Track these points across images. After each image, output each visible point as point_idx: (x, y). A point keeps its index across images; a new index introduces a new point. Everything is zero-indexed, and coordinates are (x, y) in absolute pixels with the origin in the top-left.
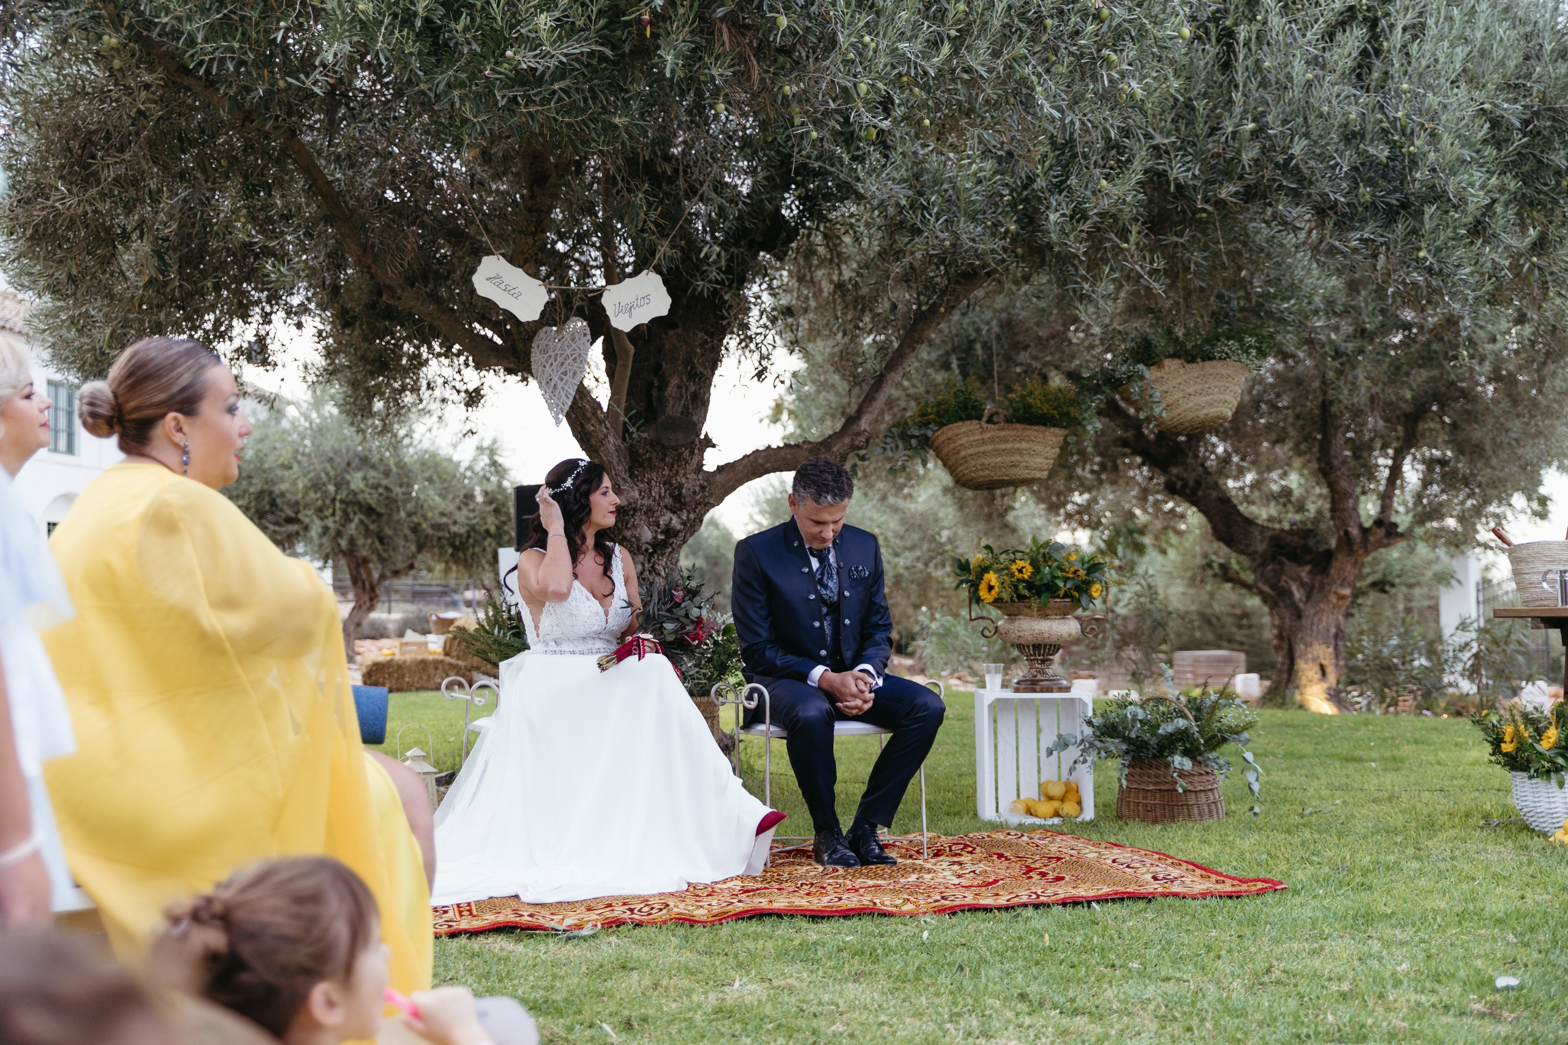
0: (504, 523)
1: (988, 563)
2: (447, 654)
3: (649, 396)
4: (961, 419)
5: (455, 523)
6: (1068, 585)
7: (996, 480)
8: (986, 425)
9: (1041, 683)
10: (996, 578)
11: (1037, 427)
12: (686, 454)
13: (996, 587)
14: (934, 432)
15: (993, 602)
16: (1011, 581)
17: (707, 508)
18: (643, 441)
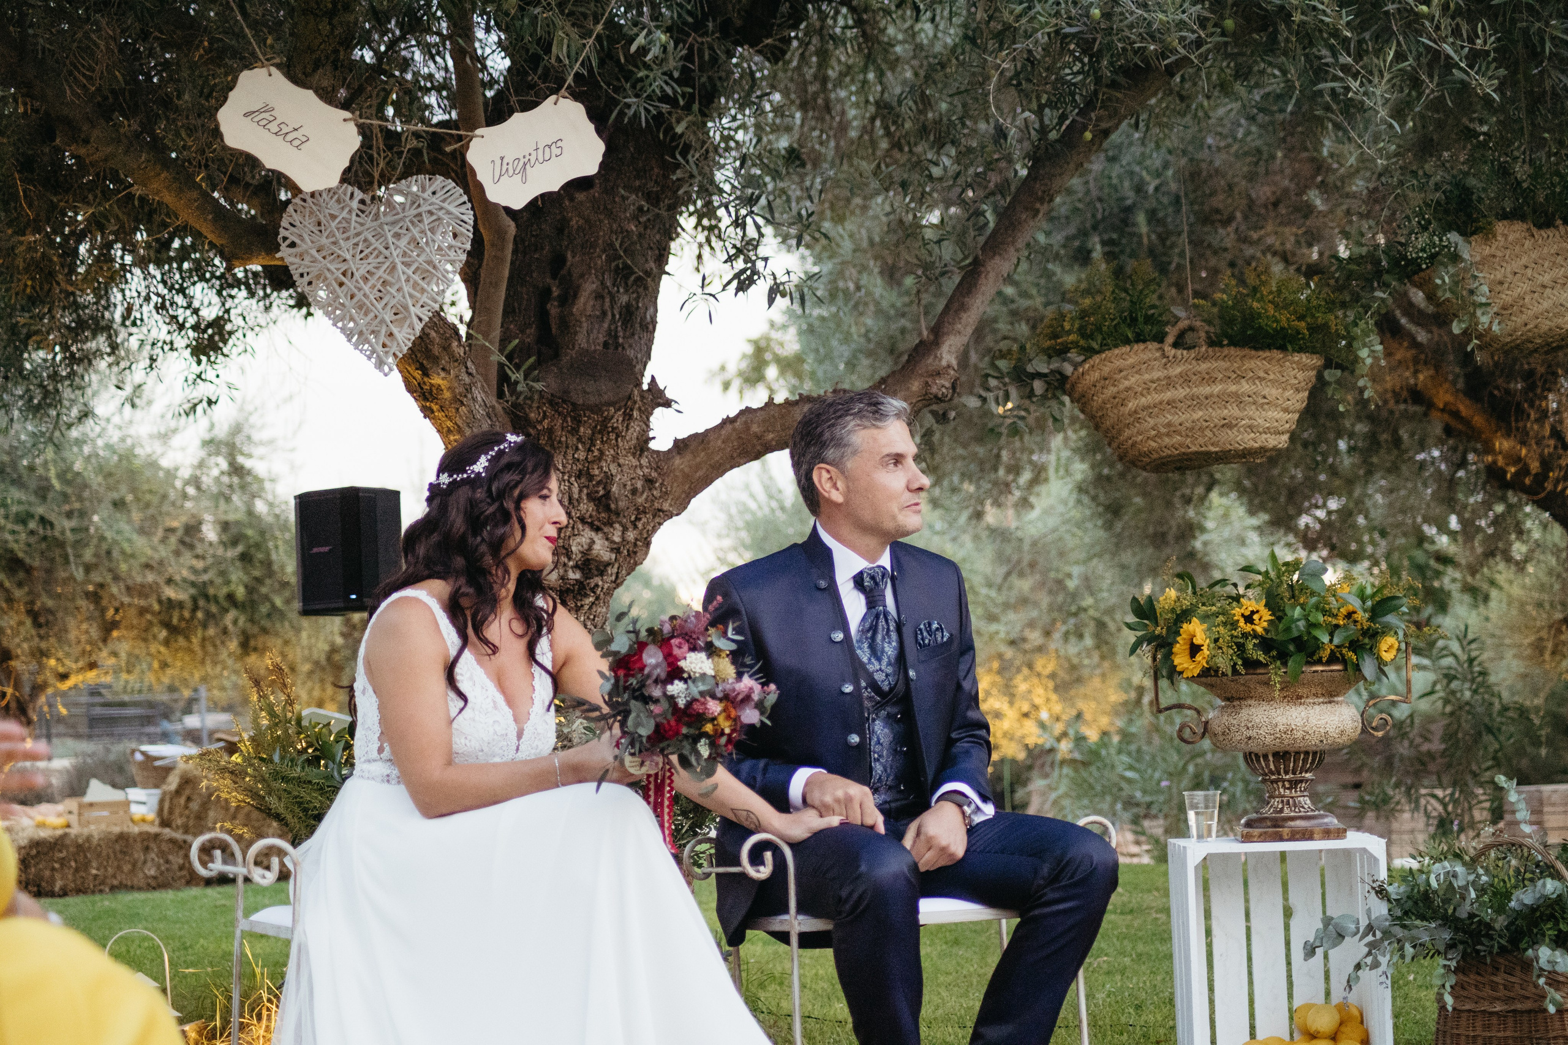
0: (259, 580)
1: (1186, 603)
2: (165, 823)
3: (543, 316)
4: (1127, 342)
5: (170, 581)
6: (1337, 641)
7: (1196, 453)
8: (1173, 351)
9: (1292, 824)
10: (1205, 631)
11: (1267, 354)
12: (617, 421)
13: (1205, 648)
14: (1076, 366)
15: (1199, 676)
16: (1232, 636)
17: (657, 520)
18: (536, 397)
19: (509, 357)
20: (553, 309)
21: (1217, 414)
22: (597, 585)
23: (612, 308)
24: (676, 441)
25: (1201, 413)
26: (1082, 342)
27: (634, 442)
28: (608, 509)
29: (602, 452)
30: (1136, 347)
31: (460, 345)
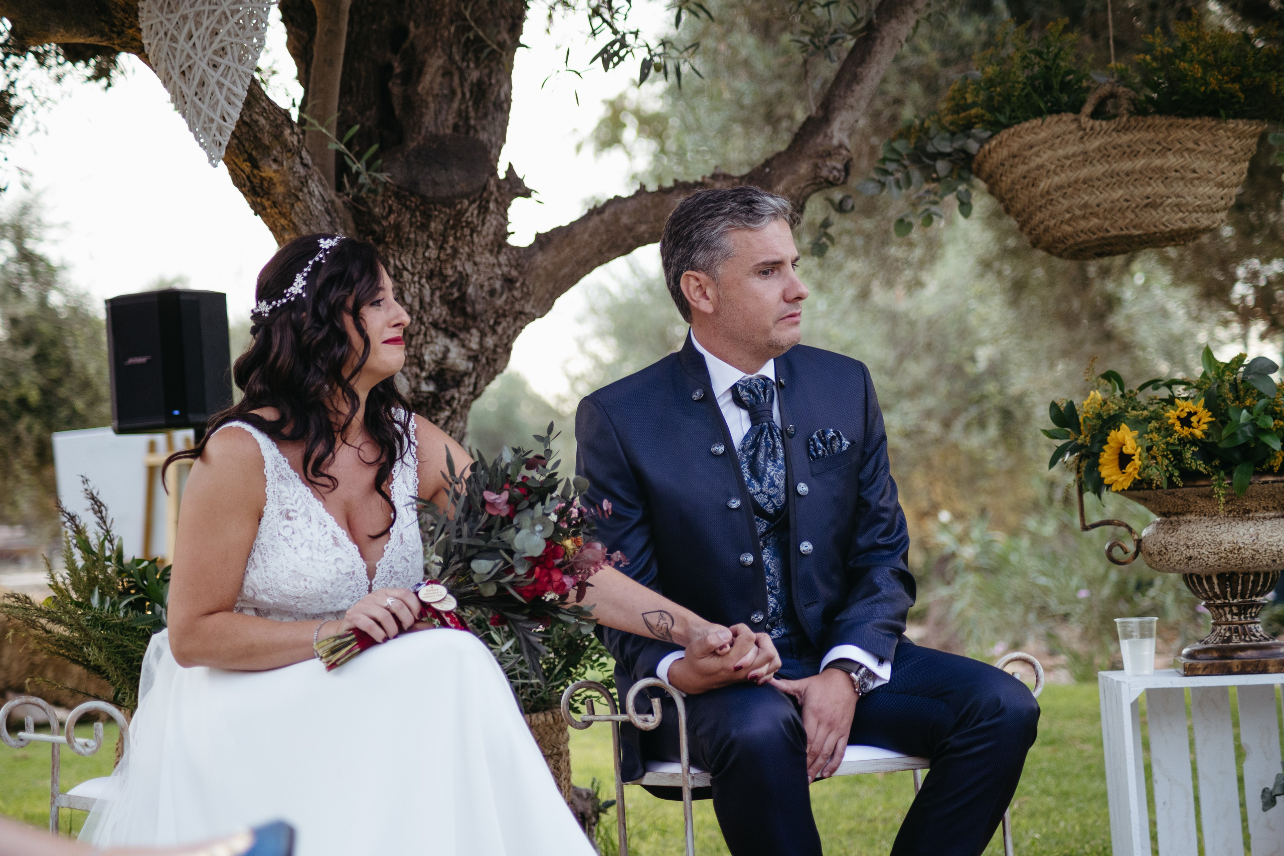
1: (1114, 409)
3: (385, 95)
4: (1039, 113)
7: (1116, 236)
8: (1091, 122)
9: (1242, 654)
10: (1135, 439)
11: (1198, 122)
12: (472, 212)
13: (1136, 458)
14: (982, 142)
15: (1130, 489)
16: (1168, 444)
17: (518, 323)
18: (380, 190)
19: (349, 145)
20: (396, 89)
21: (1140, 192)
22: (453, 398)
23: (462, 85)
24: (538, 236)
25: (1121, 192)
26: (988, 116)
27: (491, 237)
28: (463, 312)
29: (455, 251)
30: (1049, 119)
31: (292, 131)
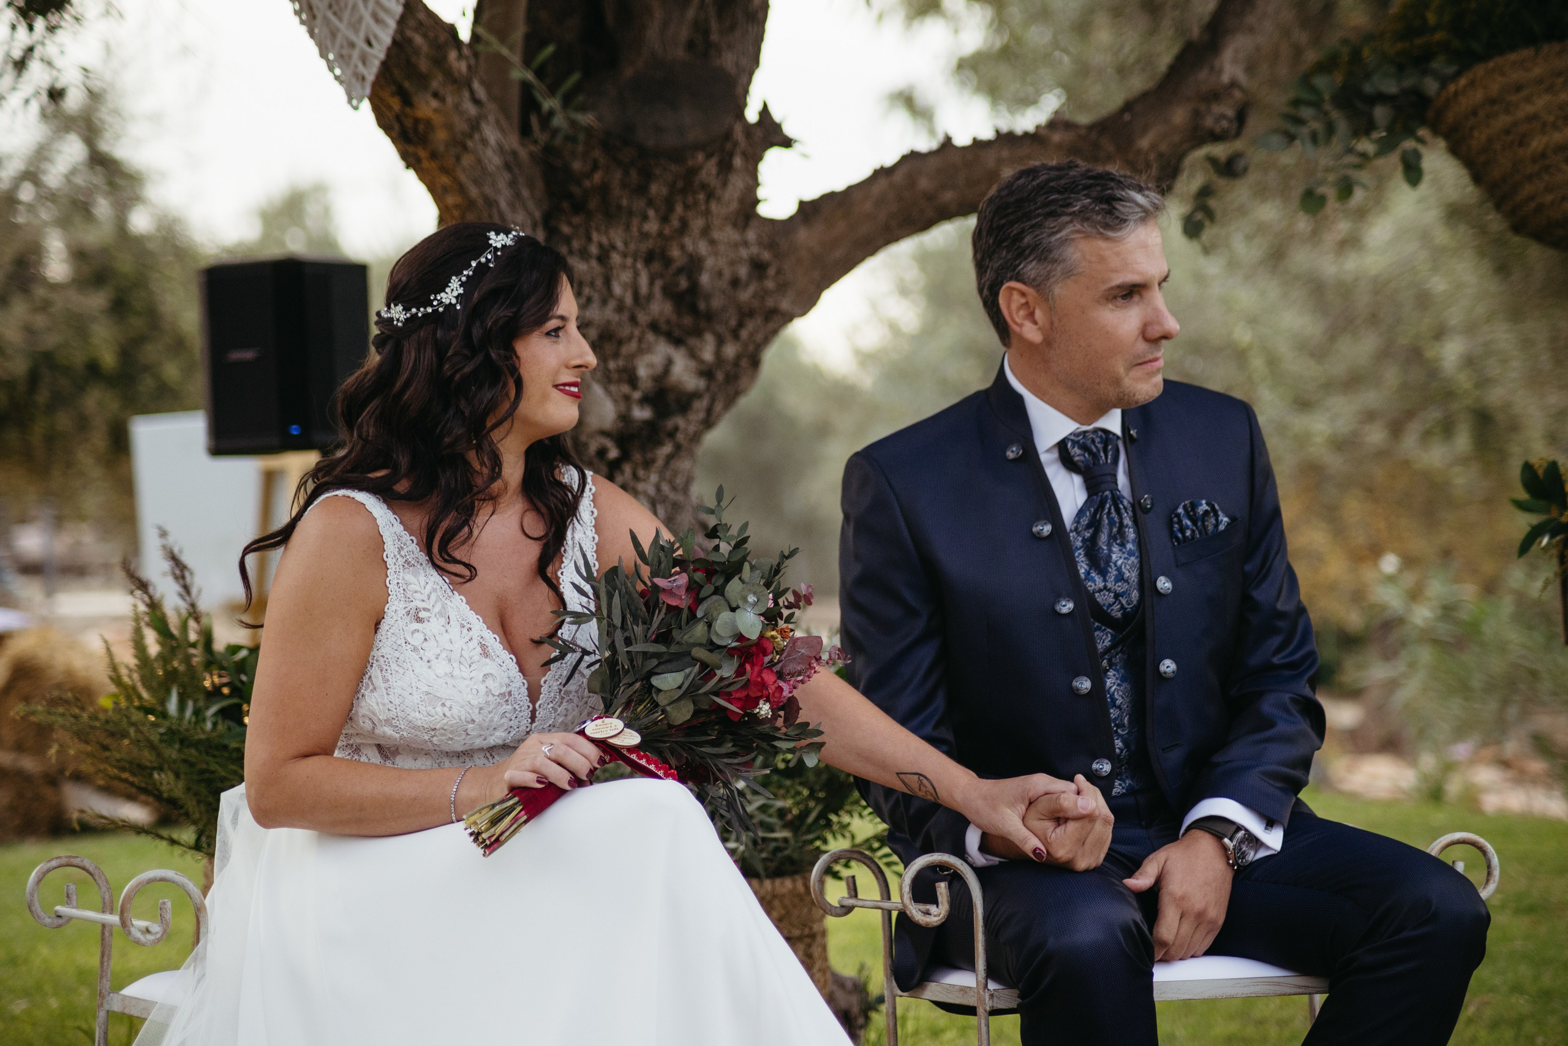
12: (709, 170)
19: (540, 73)
22: (676, 429)
24: (802, 204)
26: (1456, 43)
27: (734, 205)
28: (694, 310)
29: (685, 224)
30: (1546, 48)
31: (460, 56)
